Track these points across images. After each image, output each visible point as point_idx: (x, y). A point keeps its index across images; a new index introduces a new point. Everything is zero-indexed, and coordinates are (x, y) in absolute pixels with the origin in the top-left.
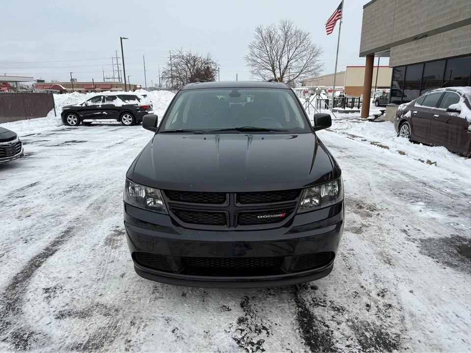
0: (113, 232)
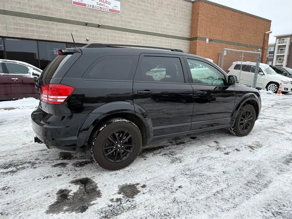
0: (255, 149)
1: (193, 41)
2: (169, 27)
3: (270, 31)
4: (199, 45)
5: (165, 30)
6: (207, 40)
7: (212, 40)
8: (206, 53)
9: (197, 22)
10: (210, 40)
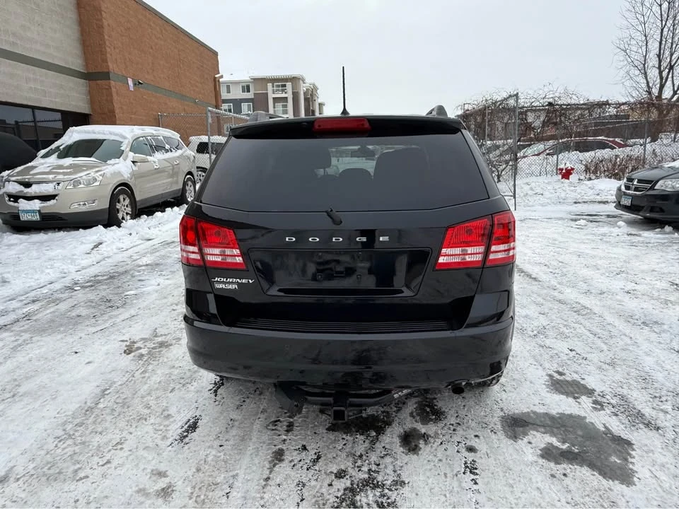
1: (99, 82)
2: (29, 34)
3: (219, 73)
4: (117, 94)
5: (19, 42)
6: (130, 82)
7: (140, 83)
8: (133, 116)
9: (101, 34)
10: (137, 84)
